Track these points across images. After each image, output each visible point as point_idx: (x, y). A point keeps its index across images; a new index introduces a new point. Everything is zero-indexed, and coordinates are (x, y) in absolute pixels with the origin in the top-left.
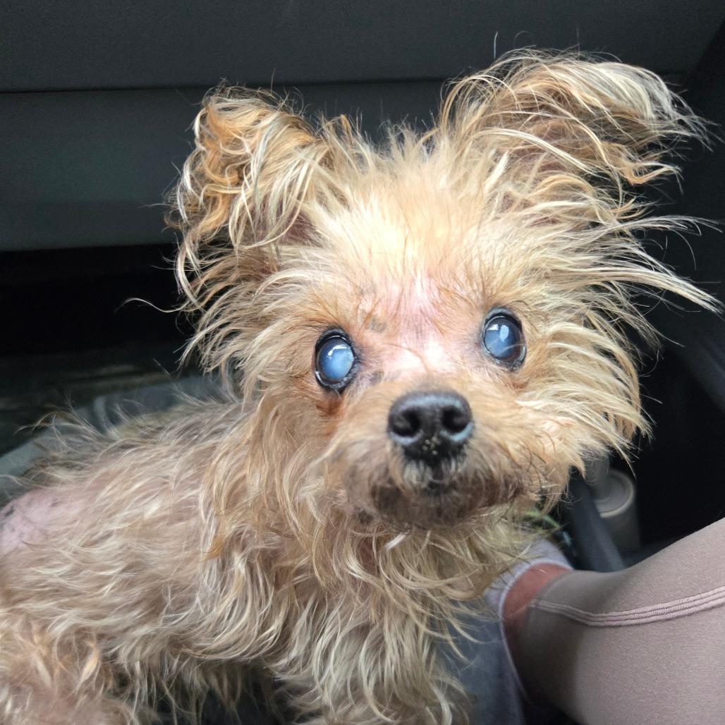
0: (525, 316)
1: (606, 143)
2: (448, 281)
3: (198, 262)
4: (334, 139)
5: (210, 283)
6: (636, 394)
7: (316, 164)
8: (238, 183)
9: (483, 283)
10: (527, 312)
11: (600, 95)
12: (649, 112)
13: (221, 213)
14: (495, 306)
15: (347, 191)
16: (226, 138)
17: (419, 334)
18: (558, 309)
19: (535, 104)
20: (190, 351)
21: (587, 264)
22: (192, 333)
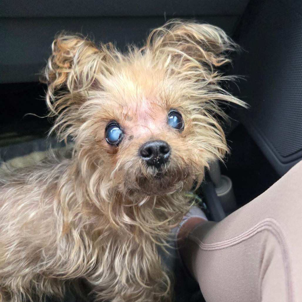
0: (183, 112)
1: (206, 52)
2: (154, 100)
3: (54, 97)
4: (107, 51)
5: (59, 105)
6: (224, 139)
7: (100, 60)
8: (70, 68)
9: (166, 100)
10: (183, 111)
11: (204, 36)
12: (220, 41)
13: (63, 78)
14: (171, 109)
15: (112, 69)
16: (64, 51)
17: (146, 120)
18: (194, 109)
19: (181, 39)
20: (52, 132)
21: (202, 94)
22: (52, 125)
